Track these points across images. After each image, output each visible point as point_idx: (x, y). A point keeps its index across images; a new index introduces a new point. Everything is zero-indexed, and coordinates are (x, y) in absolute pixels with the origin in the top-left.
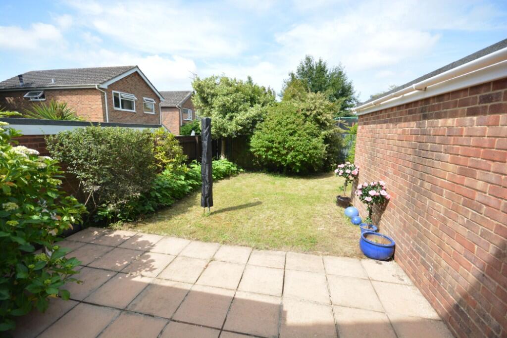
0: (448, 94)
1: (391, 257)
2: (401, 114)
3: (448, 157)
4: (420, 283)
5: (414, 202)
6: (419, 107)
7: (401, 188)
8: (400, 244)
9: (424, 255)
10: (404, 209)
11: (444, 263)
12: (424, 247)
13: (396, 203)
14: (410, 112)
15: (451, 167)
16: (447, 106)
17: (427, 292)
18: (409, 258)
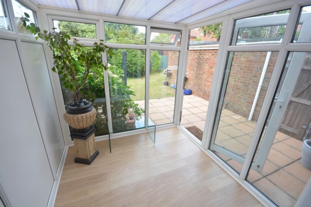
0: (207, 50)
1: (191, 94)
2: (192, 52)
3: (207, 64)
4: (200, 96)
5: (197, 77)
6: (198, 51)
7: (193, 74)
8: (193, 89)
9: (201, 89)
10: (194, 80)
11: (206, 88)
12: (201, 87)
13: (191, 79)
14: (195, 53)
15: (208, 67)
16: (207, 53)
17: (202, 97)
18: (196, 92)
